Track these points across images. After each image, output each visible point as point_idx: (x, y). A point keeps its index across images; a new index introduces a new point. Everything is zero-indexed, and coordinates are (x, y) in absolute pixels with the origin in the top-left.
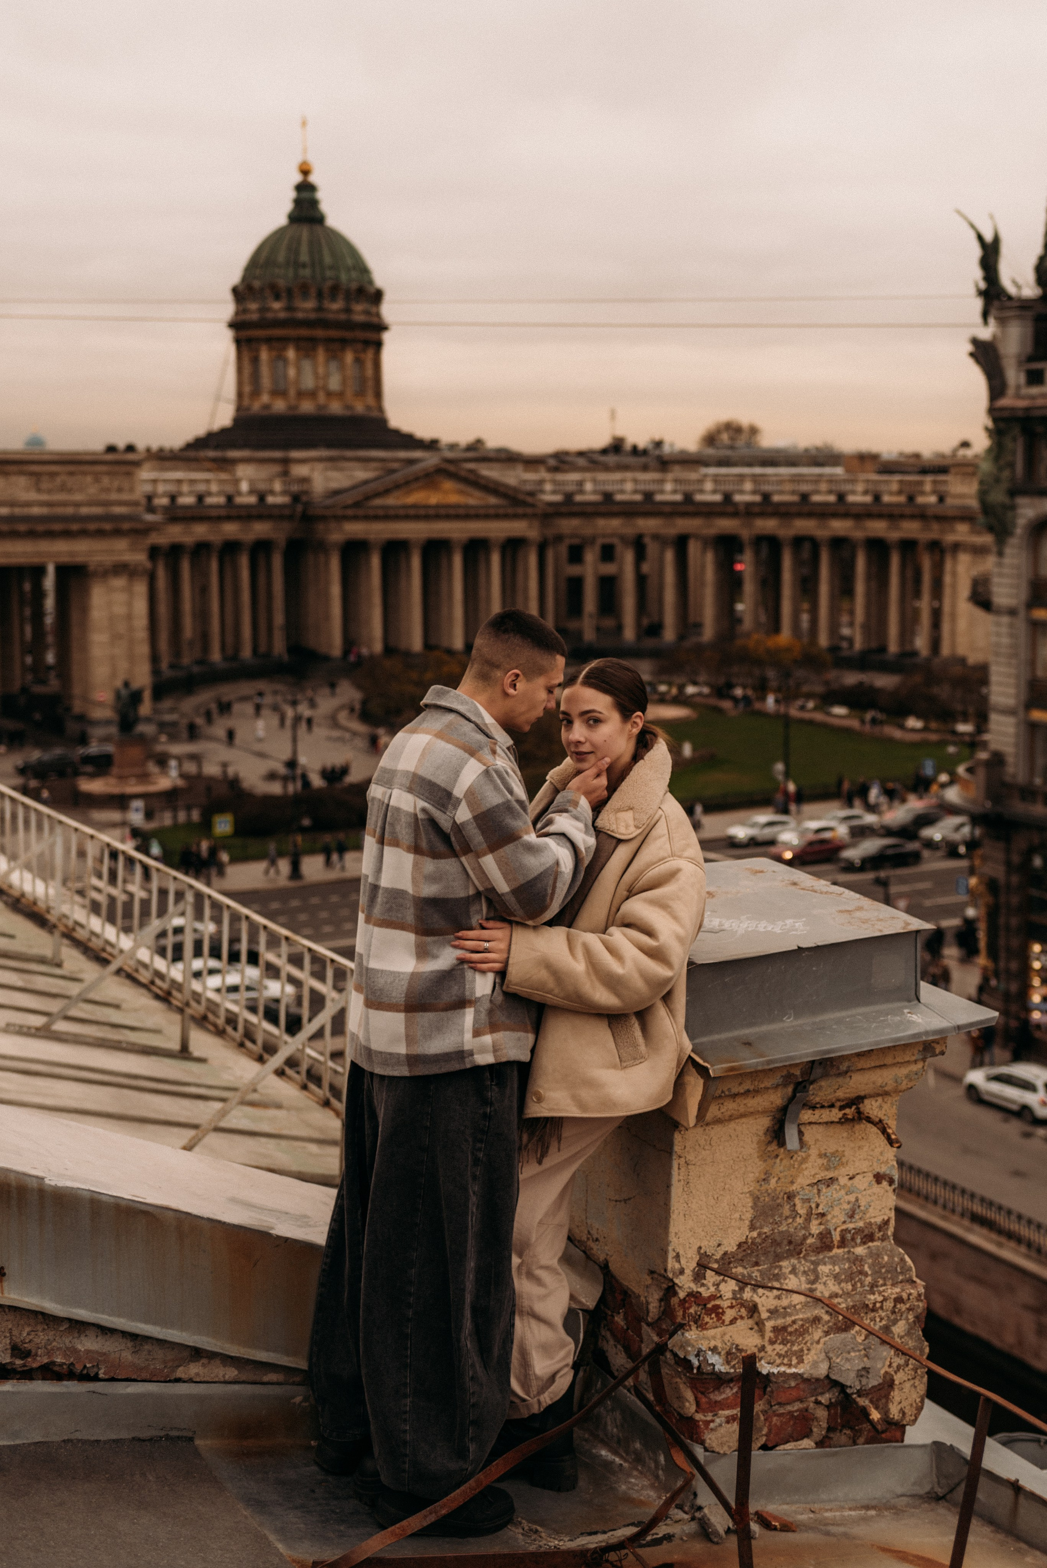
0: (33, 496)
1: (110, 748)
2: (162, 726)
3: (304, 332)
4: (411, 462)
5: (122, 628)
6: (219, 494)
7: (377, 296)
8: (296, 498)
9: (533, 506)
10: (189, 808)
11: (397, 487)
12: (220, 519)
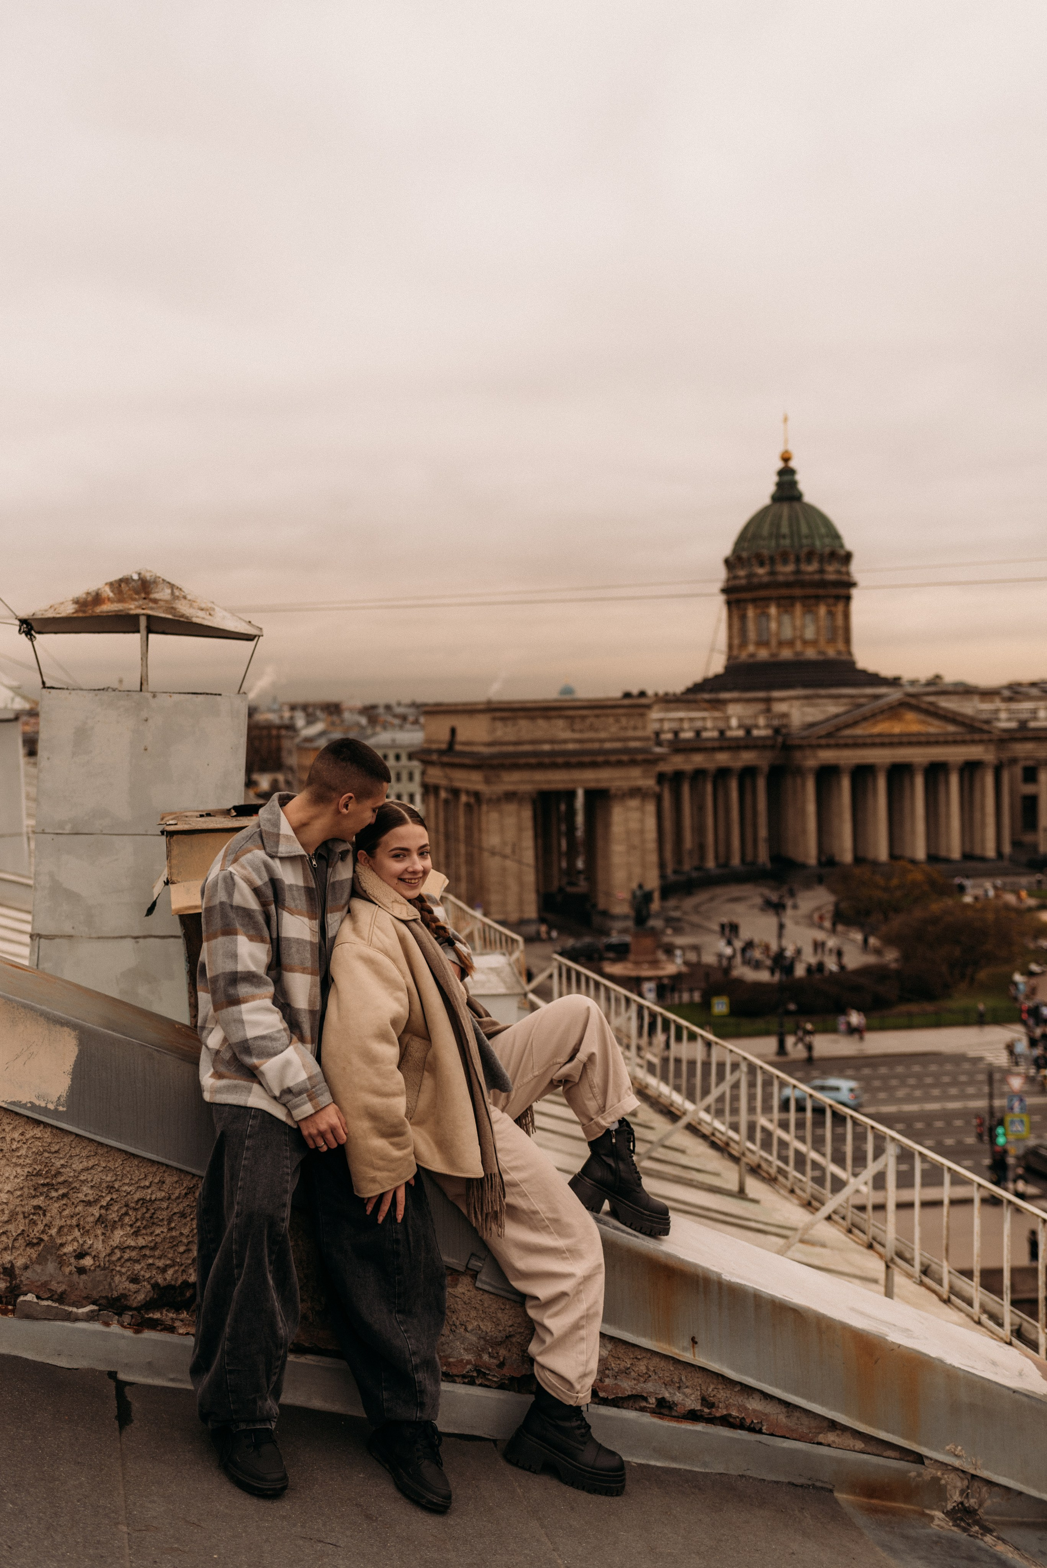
0: (568, 735)
1: (628, 939)
2: (669, 921)
3: (784, 592)
4: (877, 697)
5: (636, 841)
6: (713, 729)
7: (848, 557)
8: (777, 731)
9: (989, 732)
10: (691, 990)
11: (865, 719)
12: (714, 750)
